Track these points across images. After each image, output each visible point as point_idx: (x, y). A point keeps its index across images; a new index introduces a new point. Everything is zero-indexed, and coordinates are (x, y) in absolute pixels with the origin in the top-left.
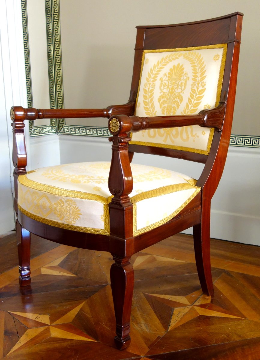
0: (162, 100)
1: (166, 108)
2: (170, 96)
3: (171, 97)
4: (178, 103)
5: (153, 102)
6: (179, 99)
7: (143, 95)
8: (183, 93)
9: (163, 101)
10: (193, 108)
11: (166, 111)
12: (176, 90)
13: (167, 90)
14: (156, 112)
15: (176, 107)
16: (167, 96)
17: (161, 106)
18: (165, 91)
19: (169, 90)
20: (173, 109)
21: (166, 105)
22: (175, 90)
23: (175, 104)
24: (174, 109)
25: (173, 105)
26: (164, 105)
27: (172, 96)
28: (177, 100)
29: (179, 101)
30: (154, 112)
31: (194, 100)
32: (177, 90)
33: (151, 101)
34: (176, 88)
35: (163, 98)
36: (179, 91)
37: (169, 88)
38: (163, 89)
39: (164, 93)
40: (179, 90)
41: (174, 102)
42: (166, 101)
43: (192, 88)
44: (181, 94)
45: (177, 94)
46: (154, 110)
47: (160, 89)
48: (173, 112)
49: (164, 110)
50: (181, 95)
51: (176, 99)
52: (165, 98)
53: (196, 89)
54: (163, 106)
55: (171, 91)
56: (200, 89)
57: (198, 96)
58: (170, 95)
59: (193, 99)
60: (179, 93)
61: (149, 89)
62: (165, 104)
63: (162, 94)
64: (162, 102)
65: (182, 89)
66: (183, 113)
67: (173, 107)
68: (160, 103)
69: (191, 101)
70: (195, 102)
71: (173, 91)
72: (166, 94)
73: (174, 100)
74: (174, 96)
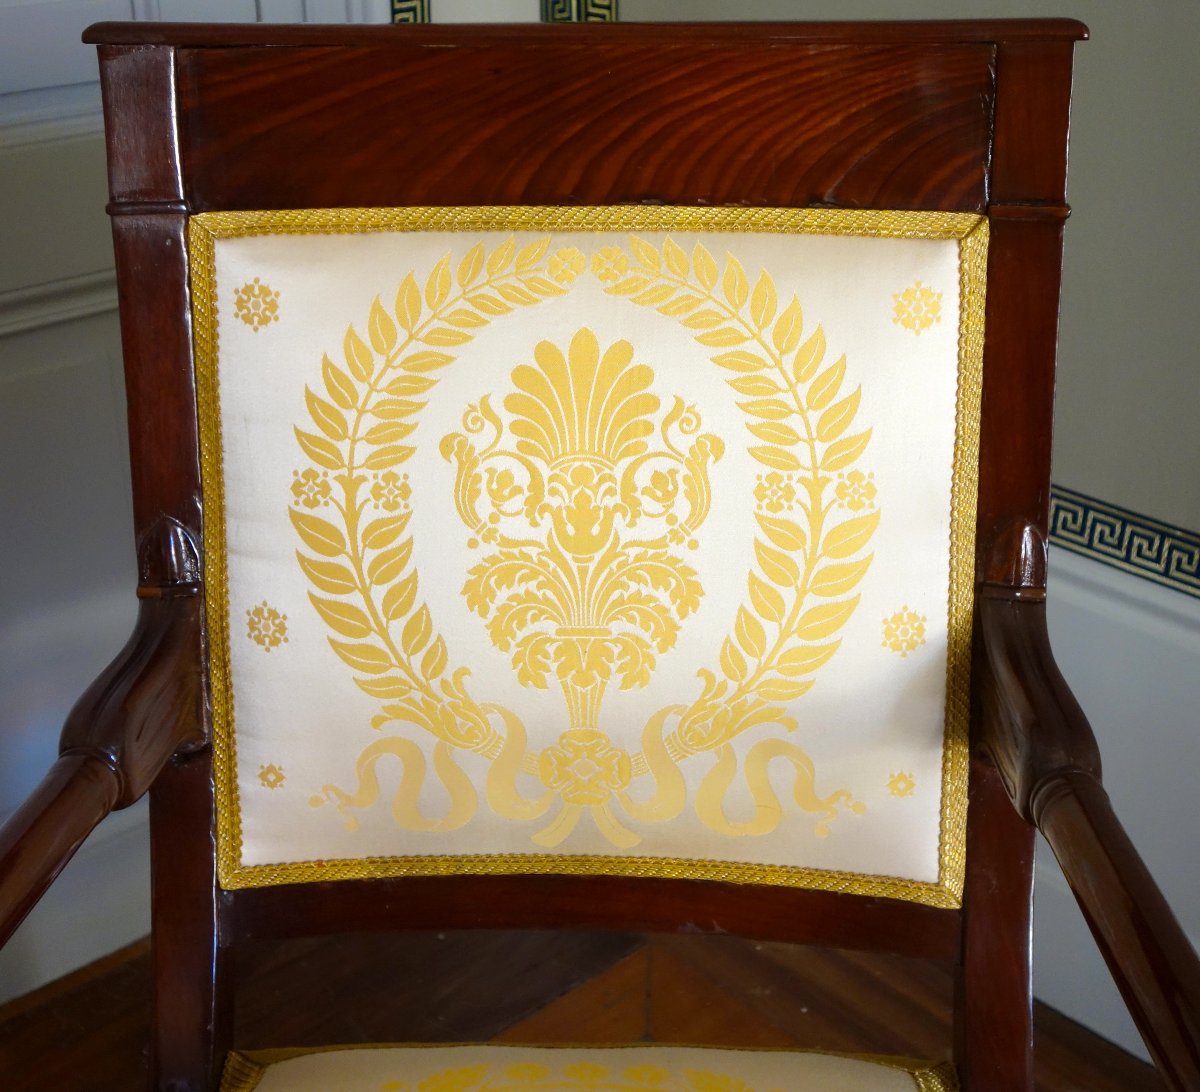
0: (503, 595)
1: (551, 649)
2: (574, 566)
3: (583, 571)
4: (662, 610)
5: (416, 607)
7: (303, 559)
8: (694, 545)
9: (513, 599)
12: (619, 521)
13: (534, 524)
15: (646, 636)
16: (545, 566)
17: (500, 635)
18: (514, 527)
19: (547, 522)
20: (617, 650)
21: (549, 627)
23: (631, 619)
24: (626, 649)
25: (617, 627)
26: (531, 628)
27: (592, 566)
28: (648, 590)
29: (663, 597)
30: (448, 674)
31: (802, 593)
32: (632, 524)
33: (399, 600)
34: (617, 508)
35: (506, 577)
36: (651, 528)
37: (547, 508)
39: (506, 543)
40: (644, 522)
41: (620, 602)
42: (546, 599)
44: (675, 550)
45: (633, 552)
46: (436, 660)
47: (469, 516)
48: (621, 669)
50: (674, 561)
51: (633, 586)
52: (524, 579)
54: (520, 635)
55: (571, 530)
58: (568, 556)
60: (659, 544)
61: (351, 514)
62: (534, 620)
63: (493, 549)
64: (503, 609)
65: (672, 519)
66: (720, 676)
67: (616, 641)
68: (493, 613)
69: (778, 601)
70: (811, 601)
71: (596, 530)
72: (526, 549)
73: (616, 594)
74: (614, 565)
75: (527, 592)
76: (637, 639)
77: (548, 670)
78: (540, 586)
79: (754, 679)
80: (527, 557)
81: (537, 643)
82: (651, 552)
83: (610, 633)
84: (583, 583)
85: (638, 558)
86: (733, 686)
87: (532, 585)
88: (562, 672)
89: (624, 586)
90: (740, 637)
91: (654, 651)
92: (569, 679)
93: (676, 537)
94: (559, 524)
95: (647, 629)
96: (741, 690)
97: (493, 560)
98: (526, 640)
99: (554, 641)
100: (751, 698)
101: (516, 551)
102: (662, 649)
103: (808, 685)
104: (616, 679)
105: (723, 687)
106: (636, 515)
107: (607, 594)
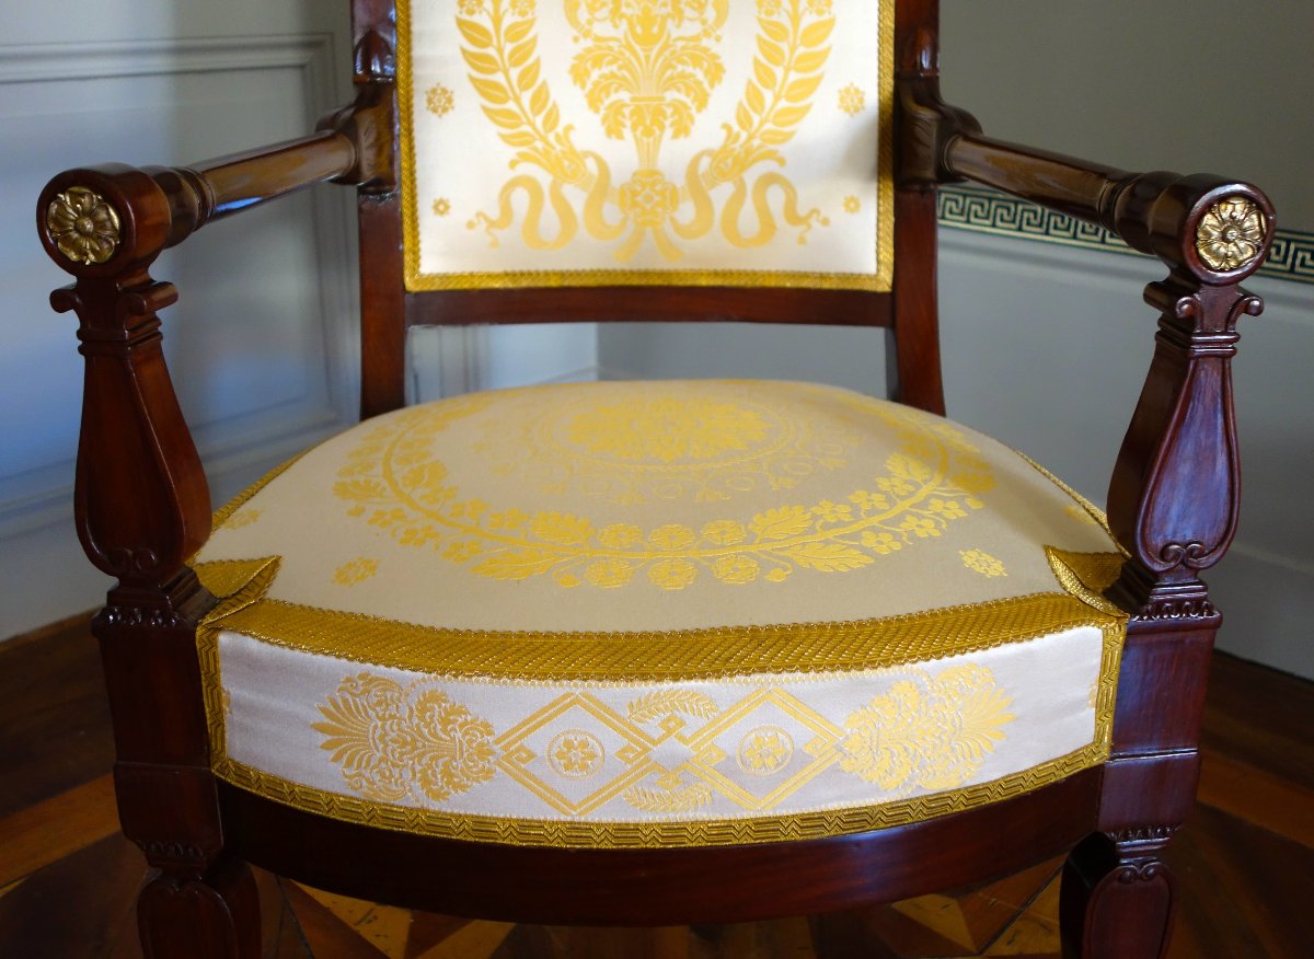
0: (595, 75)
1: (627, 111)
2: (641, 54)
3: (647, 57)
4: (699, 83)
5: (539, 82)
6: (696, 62)
7: (464, 51)
8: (718, 39)
9: (602, 76)
10: (783, 104)
11: (628, 123)
12: (670, 25)
13: (616, 26)
14: (569, 128)
15: (688, 101)
16: (623, 54)
17: (593, 103)
18: (603, 29)
19: (624, 26)
20: (669, 111)
21: (625, 96)
22: (663, 27)
23: (679, 90)
24: (676, 110)
25: (671, 95)
26: (614, 97)
27: (653, 54)
28: (689, 69)
29: (700, 75)
30: (560, 129)
31: (787, 70)
32: (678, 26)
33: (528, 77)
34: (669, 15)
35: (597, 63)
36: (691, 28)
37: (622, 16)
38: (590, 22)
39: (598, 39)
40: (686, 24)
41: (672, 78)
42: (624, 78)
43: (763, 16)
44: (705, 42)
45: (680, 44)
46: (552, 119)
47: (574, 22)
48: (672, 125)
49: (619, 117)
50: (706, 50)
51: (680, 68)
52: (611, 63)
53: (784, 19)
54: (607, 102)
55: (639, 30)
56: (809, 19)
57: (801, 50)
58: (638, 48)
59: (777, 64)
60: (696, 38)
61: (497, 20)
62: (616, 91)
63: (588, 43)
64: (596, 84)
65: (704, 22)
66: (736, 128)
67: (668, 105)
68: (589, 86)
69: (772, 75)
70: (793, 76)
71: (655, 30)
72: (611, 44)
73: (669, 73)
74: (667, 53)
75: (612, 73)
76: (684, 105)
77: (624, 126)
78: (620, 68)
79: (757, 130)
80: (610, 48)
81: (617, 108)
82: (692, 44)
83: (663, 99)
84: (647, 63)
85: (684, 48)
86: (744, 135)
87: (614, 68)
88: (634, 128)
89: (674, 67)
90: (749, 100)
91: (693, 111)
92: (638, 133)
93: (707, 34)
94: (631, 26)
95: (688, 95)
96: (751, 137)
97: (588, 50)
98: (612, 105)
99: (628, 106)
100: (756, 142)
101: (604, 45)
102: (699, 110)
103: (792, 134)
104: (669, 132)
105: (738, 136)
106: (681, 21)
107: (663, 73)
